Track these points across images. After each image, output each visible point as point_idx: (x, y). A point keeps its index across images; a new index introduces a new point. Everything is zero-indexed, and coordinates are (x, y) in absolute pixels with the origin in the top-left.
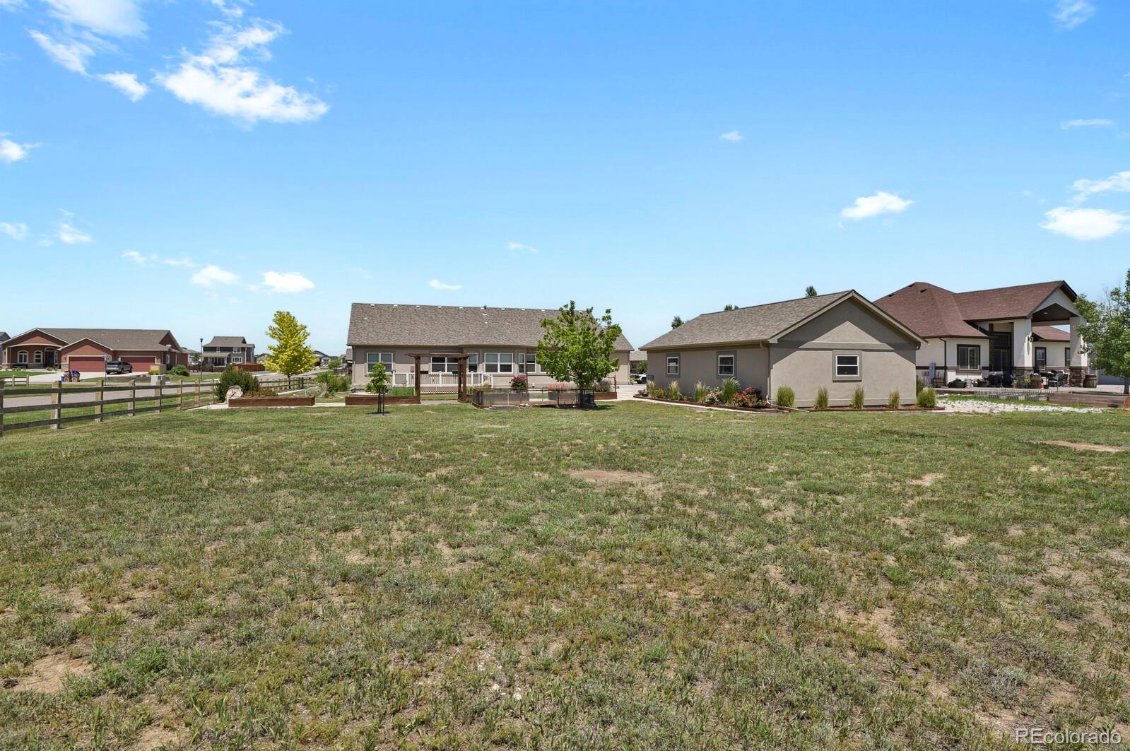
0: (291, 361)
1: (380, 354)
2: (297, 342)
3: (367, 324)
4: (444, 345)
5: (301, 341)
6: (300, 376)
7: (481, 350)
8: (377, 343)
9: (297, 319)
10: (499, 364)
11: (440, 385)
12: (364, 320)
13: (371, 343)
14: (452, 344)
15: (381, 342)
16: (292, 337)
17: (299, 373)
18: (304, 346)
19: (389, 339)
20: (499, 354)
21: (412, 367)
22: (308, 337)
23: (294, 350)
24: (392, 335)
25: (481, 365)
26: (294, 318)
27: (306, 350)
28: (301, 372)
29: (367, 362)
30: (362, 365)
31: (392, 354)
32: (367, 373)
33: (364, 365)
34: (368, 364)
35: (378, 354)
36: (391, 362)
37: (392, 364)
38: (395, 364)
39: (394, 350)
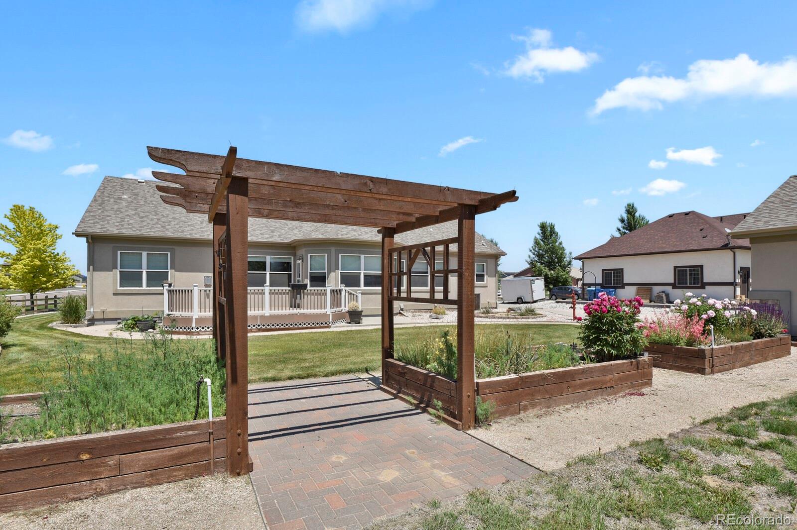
0: (29, 273)
1: (144, 254)
3: (125, 204)
4: (264, 240)
7: (333, 249)
8: (138, 233)
10: (362, 272)
11: (267, 312)
12: (120, 199)
13: (126, 232)
14: (279, 240)
15: (145, 232)
19: (164, 227)
20: (362, 256)
21: (206, 279)
22: (58, 241)
24: (170, 222)
25: (333, 274)
29: (117, 268)
30: (109, 272)
31: (169, 254)
32: (118, 288)
33: (111, 273)
34: (120, 271)
35: (141, 253)
36: (167, 269)
37: (168, 272)
38: (175, 272)
39: (174, 247)
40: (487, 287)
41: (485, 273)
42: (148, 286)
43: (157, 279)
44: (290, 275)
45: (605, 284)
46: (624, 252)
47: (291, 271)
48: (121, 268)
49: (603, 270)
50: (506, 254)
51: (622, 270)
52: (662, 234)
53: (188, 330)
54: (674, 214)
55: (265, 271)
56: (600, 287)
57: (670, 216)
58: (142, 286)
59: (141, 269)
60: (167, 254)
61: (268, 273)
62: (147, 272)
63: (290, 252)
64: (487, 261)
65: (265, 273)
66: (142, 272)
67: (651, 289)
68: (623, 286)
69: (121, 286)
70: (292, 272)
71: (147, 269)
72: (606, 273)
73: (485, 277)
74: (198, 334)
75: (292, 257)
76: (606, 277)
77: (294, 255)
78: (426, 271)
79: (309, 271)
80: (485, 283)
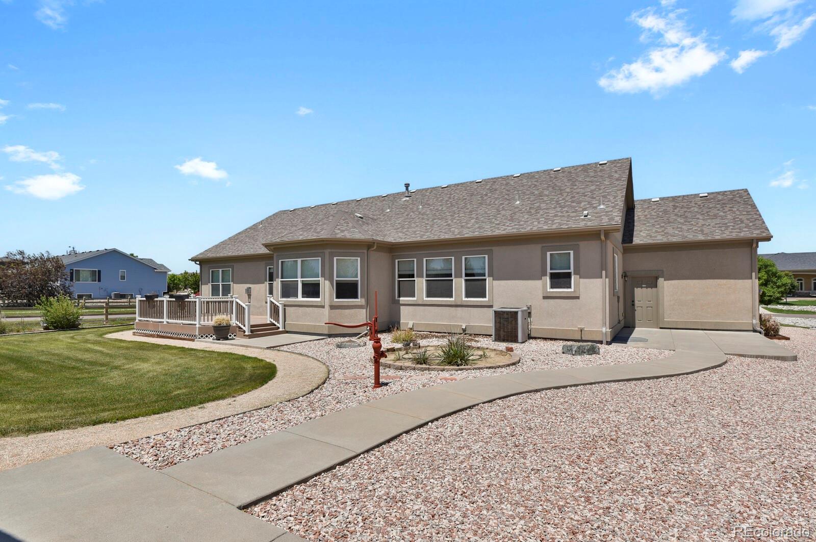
1: (220, 271)
13: (212, 255)
31: (231, 269)
33: (208, 286)
34: (211, 285)
37: (230, 284)
39: (233, 264)
40: (578, 298)
41: (572, 270)
48: (212, 282)
59: (219, 282)
62: (222, 284)
64: (577, 246)
73: (574, 278)
80: (572, 290)
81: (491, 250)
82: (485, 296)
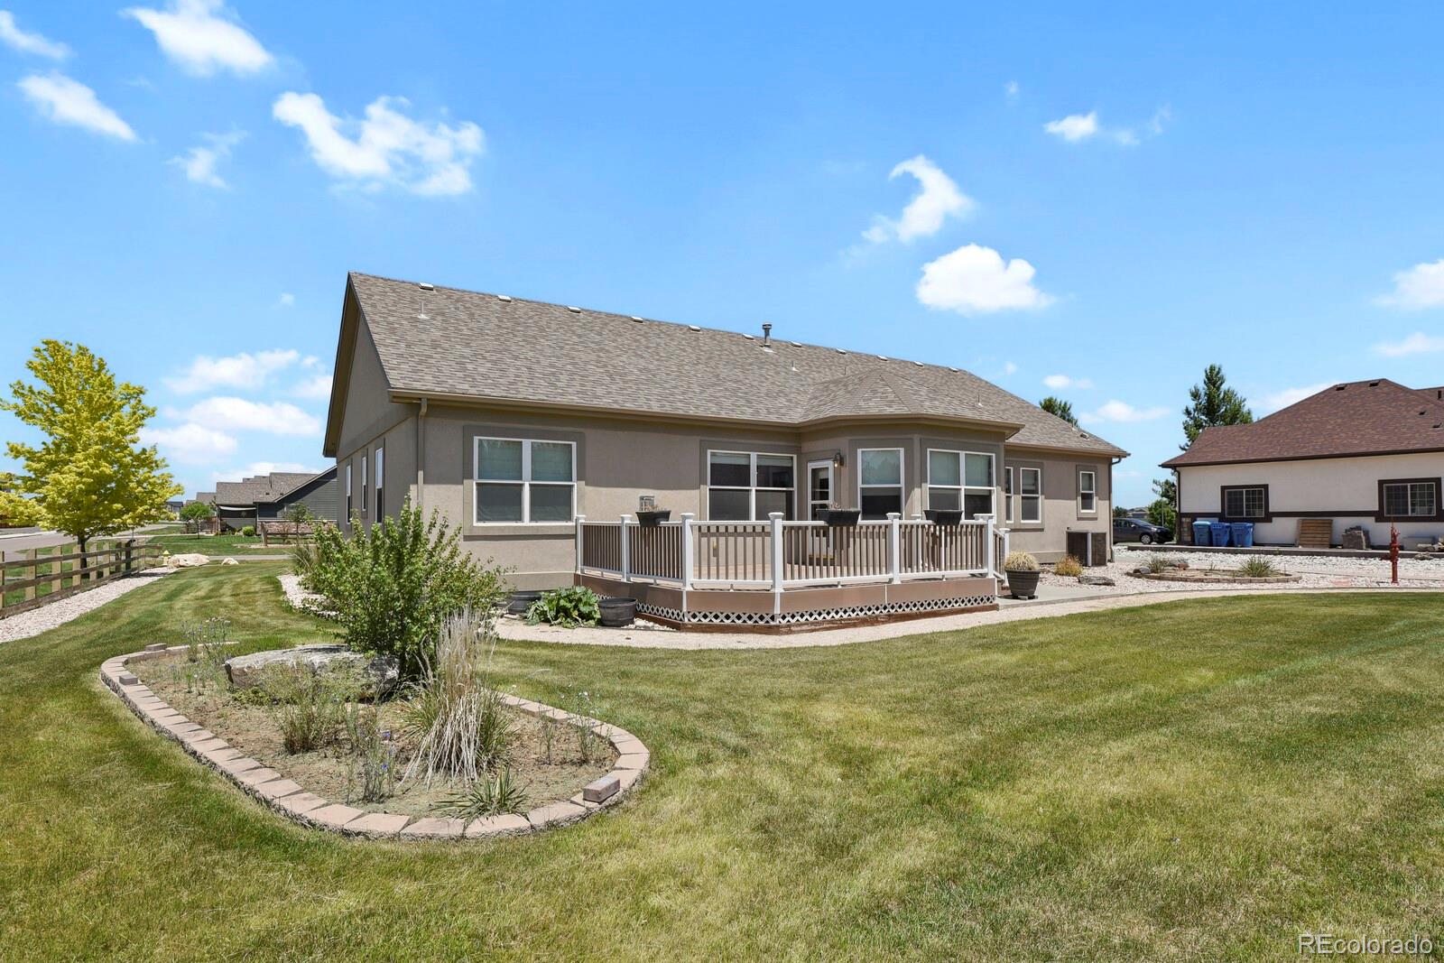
0: (88, 492)
1: (527, 444)
2: (110, 433)
3: (436, 332)
4: (753, 419)
5: (124, 433)
6: (123, 537)
8: (517, 398)
9: (111, 367)
10: (963, 488)
11: (897, 576)
12: (418, 320)
14: (774, 419)
16: (94, 420)
17: (115, 530)
18: (136, 449)
20: (962, 454)
22: (147, 421)
23: (100, 456)
25: (914, 492)
26: (102, 366)
27: (145, 460)
28: (123, 527)
29: (472, 478)
30: (453, 487)
31: (574, 444)
32: (475, 524)
33: (460, 487)
34: (478, 484)
35: (521, 442)
36: (571, 480)
37: (571, 486)
38: (586, 487)
39: (582, 430)
40: (1096, 519)
41: (1094, 492)
42: (532, 519)
43: (553, 502)
44: (789, 495)
45: (1229, 514)
46: (1269, 453)
47: (792, 487)
48: (479, 478)
49: (1223, 488)
50: (1129, 455)
51: (1266, 487)
52: (1339, 421)
53: (761, 623)
54: (1346, 385)
55: (749, 486)
56: (1217, 519)
57: (1340, 388)
58: (520, 518)
59: (521, 479)
60: (571, 445)
61: (753, 489)
62: (531, 485)
63: (793, 444)
64: (1096, 467)
65: (748, 491)
66: (522, 485)
67: (1331, 523)
68: (1269, 517)
69: (479, 520)
70: (795, 489)
71: (533, 479)
72: (1230, 494)
73: (1095, 499)
74: (789, 630)
75: (795, 457)
76: (1229, 501)
77: (798, 451)
78: (1033, 488)
79: (860, 485)
80: (1094, 511)
81: (1042, 463)
82: (1036, 518)
